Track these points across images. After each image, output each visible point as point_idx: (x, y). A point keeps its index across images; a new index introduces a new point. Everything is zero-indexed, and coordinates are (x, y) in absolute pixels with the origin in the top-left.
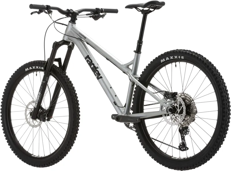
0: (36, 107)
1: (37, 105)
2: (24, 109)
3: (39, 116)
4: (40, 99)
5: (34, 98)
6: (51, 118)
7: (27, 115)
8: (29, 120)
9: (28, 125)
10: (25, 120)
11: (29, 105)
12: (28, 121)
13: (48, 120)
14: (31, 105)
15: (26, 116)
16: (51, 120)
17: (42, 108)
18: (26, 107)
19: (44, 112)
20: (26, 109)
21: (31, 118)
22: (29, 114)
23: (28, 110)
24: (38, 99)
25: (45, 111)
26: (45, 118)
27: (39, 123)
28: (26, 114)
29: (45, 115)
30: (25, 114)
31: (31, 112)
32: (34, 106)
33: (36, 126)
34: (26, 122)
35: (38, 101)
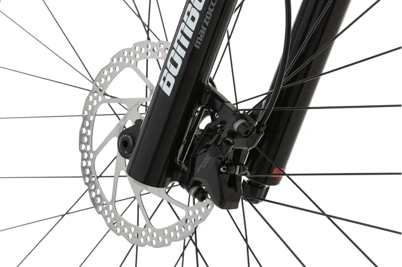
0: (168, 91)
1: (175, 71)
2: (77, 101)
3: (192, 162)
4: (203, 30)
5: (155, 26)
6: (275, 182)
7: (95, 148)
8: (106, 186)
9: (96, 223)
10: (80, 186)
11: (113, 75)
12: (101, 196)
13: (256, 193)
14: (128, 71)
15: (87, 153)
16: (273, 192)
17: (215, 102)
18: (90, 86)
19: (233, 134)
20: (87, 102)
21: (123, 173)
22: (115, 141)
23: (104, 108)
24: (193, 25)
25: (236, 125)
26: (233, 181)
27: (182, 213)
28: (84, 139)
29: (238, 153)
30: (82, 135)
31: (129, 124)
32: (154, 79)
33: (162, 239)
34: (86, 201)
35: (186, 43)
